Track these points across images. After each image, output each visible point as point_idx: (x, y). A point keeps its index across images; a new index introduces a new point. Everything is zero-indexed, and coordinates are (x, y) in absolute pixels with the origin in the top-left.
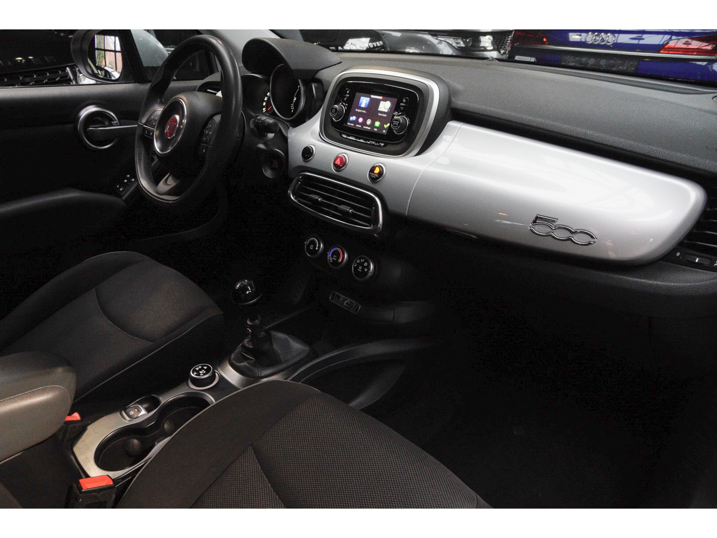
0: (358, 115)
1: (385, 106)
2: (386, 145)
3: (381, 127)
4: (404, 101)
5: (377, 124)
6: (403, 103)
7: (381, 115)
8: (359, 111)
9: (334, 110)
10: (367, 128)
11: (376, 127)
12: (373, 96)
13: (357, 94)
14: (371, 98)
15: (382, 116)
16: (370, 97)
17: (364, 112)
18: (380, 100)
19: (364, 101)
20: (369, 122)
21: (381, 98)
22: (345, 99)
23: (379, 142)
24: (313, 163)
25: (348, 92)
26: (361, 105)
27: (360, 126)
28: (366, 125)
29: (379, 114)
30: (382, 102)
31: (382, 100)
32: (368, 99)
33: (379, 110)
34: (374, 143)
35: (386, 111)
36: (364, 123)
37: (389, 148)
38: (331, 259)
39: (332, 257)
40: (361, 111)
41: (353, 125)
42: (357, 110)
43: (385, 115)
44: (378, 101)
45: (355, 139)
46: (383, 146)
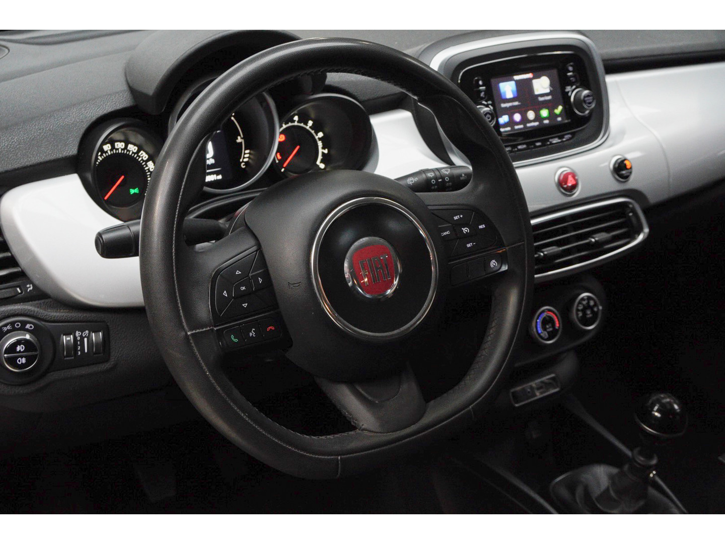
0: (510, 112)
1: (542, 85)
2: (573, 134)
3: (552, 116)
4: (571, 68)
5: (544, 113)
6: (570, 72)
10: (533, 124)
11: (545, 119)
12: (517, 77)
13: (493, 81)
14: (518, 83)
15: (545, 100)
16: (513, 80)
17: (516, 103)
18: (530, 80)
19: (508, 89)
20: (531, 115)
21: (529, 75)
22: (482, 94)
23: (563, 136)
25: (481, 83)
26: (505, 95)
27: (522, 126)
28: (530, 121)
29: (541, 99)
30: (535, 82)
31: (534, 78)
32: (513, 83)
33: (536, 93)
34: (557, 139)
35: (548, 91)
36: (525, 120)
38: (545, 334)
39: (544, 329)
40: (511, 104)
41: (509, 129)
42: (503, 105)
43: (549, 98)
46: (570, 139)
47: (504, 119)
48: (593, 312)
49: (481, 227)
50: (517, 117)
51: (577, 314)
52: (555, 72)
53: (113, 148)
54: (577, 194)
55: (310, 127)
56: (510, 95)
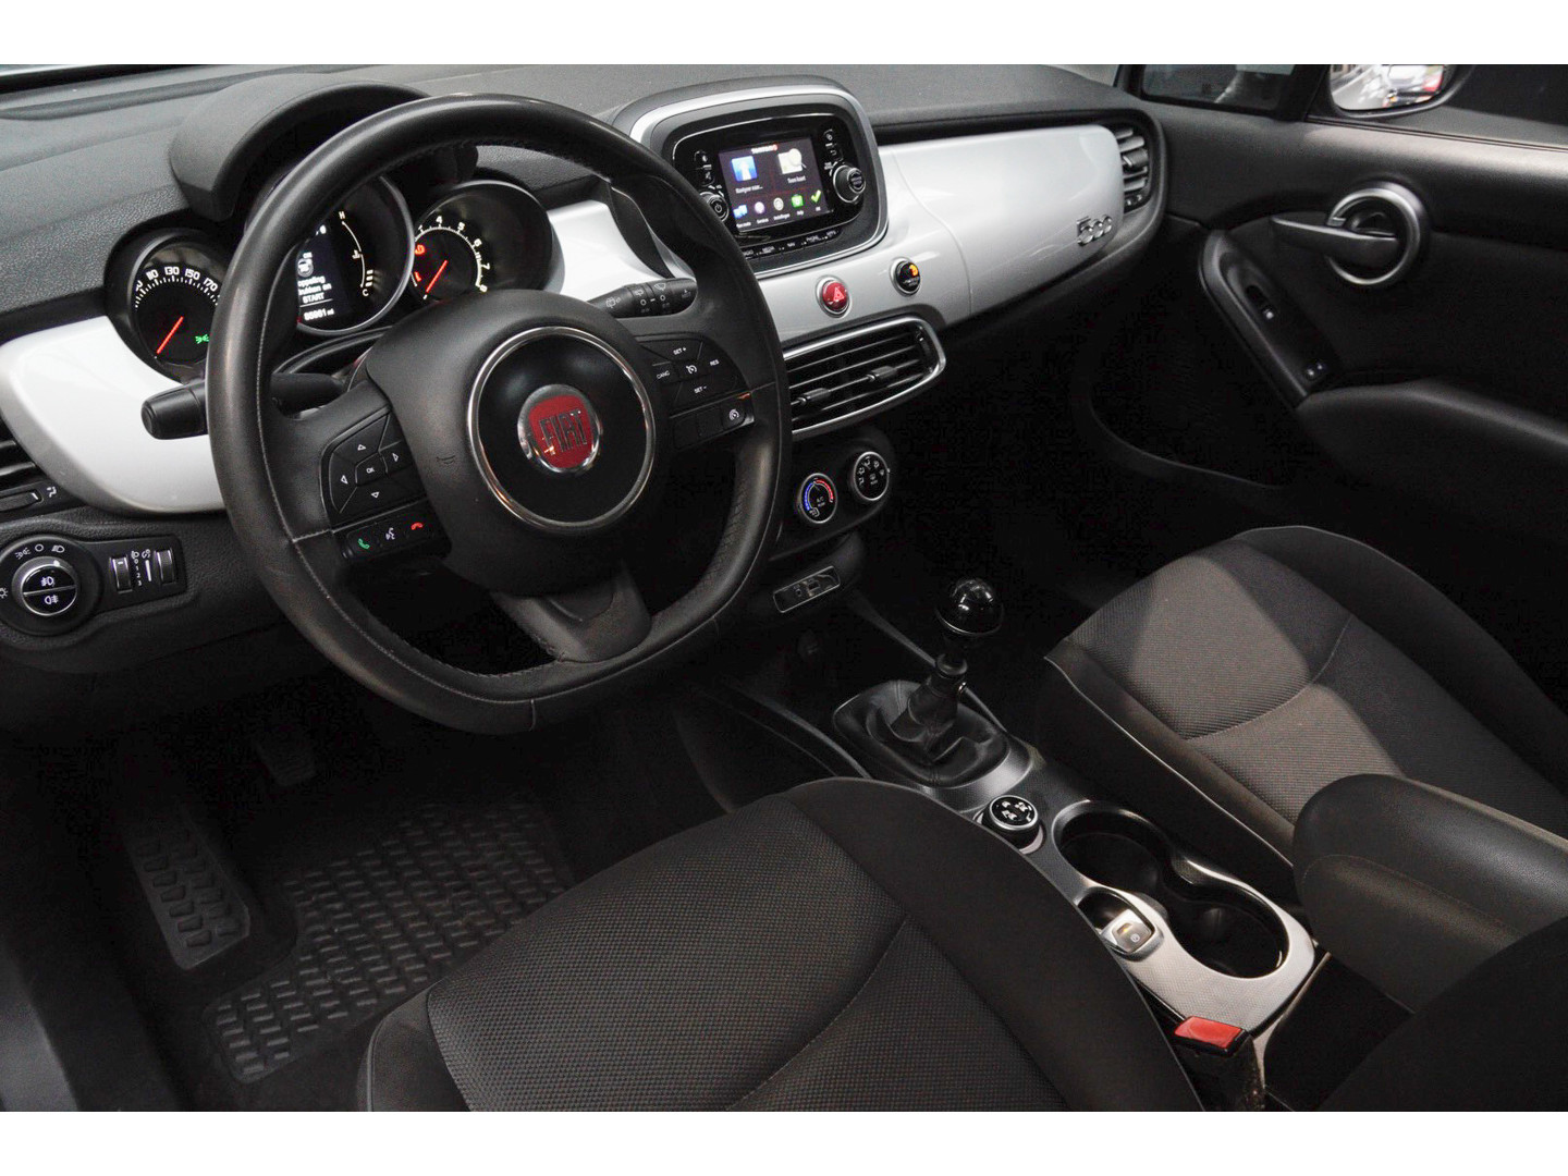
0: (749, 200)
1: (791, 161)
3: (808, 204)
4: (830, 137)
5: (797, 201)
6: (829, 142)
7: (794, 180)
8: (745, 190)
9: (718, 206)
10: (782, 217)
11: (799, 208)
13: (721, 156)
14: (756, 157)
15: (798, 183)
16: (751, 154)
17: (757, 188)
19: (743, 167)
20: (779, 204)
21: (773, 148)
22: (708, 176)
23: (824, 233)
25: (704, 159)
26: (740, 175)
27: (767, 220)
28: (779, 213)
29: (791, 181)
30: (782, 157)
31: (781, 150)
32: (751, 158)
33: (784, 172)
34: (816, 238)
35: (800, 169)
36: (769, 211)
37: (848, 232)
38: (815, 512)
39: (814, 504)
40: (749, 189)
41: (749, 224)
42: (738, 191)
43: (803, 179)
44: (773, 156)
46: (834, 237)
47: (740, 211)
48: (878, 477)
49: (712, 363)
50: (759, 207)
51: (858, 482)
52: (808, 142)
53: (162, 274)
54: (849, 314)
55: (461, 232)
56: (747, 176)
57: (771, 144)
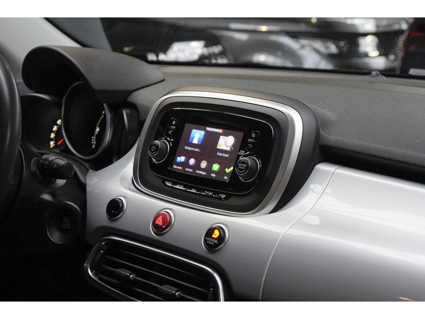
0: (189, 155)
1: (226, 142)
2: (228, 197)
3: (222, 171)
4: (253, 135)
5: (216, 167)
6: (252, 138)
7: (221, 154)
8: (190, 148)
9: (154, 147)
10: (201, 172)
11: (214, 172)
12: (209, 129)
13: (187, 125)
14: (207, 132)
15: (222, 156)
16: (204, 130)
17: (197, 150)
18: (219, 135)
19: (197, 135)
20: (204, 164)
21: (220, 131)
22: (170, 132)
23: (218, 193)
24: (123, 223)
25: (174, 123)
26: (192, 140)
27: (191, 170)
28: (200, 169)
29: (219, 154)
30: (222, 137)
31: (223, 134)
32: (203, 132)
33: (218, 147)
34: (211, 194)
35: (228, 149)
36: (197, 166)
37: (233, 201)
40: (192, 149)
41: (180, 168)
42: (186, 148)
43: (227, 156)
44: (217, 137)
45: (184, 189)
50: (192, 161)
56: (195, 141)
57: (220, 128)
